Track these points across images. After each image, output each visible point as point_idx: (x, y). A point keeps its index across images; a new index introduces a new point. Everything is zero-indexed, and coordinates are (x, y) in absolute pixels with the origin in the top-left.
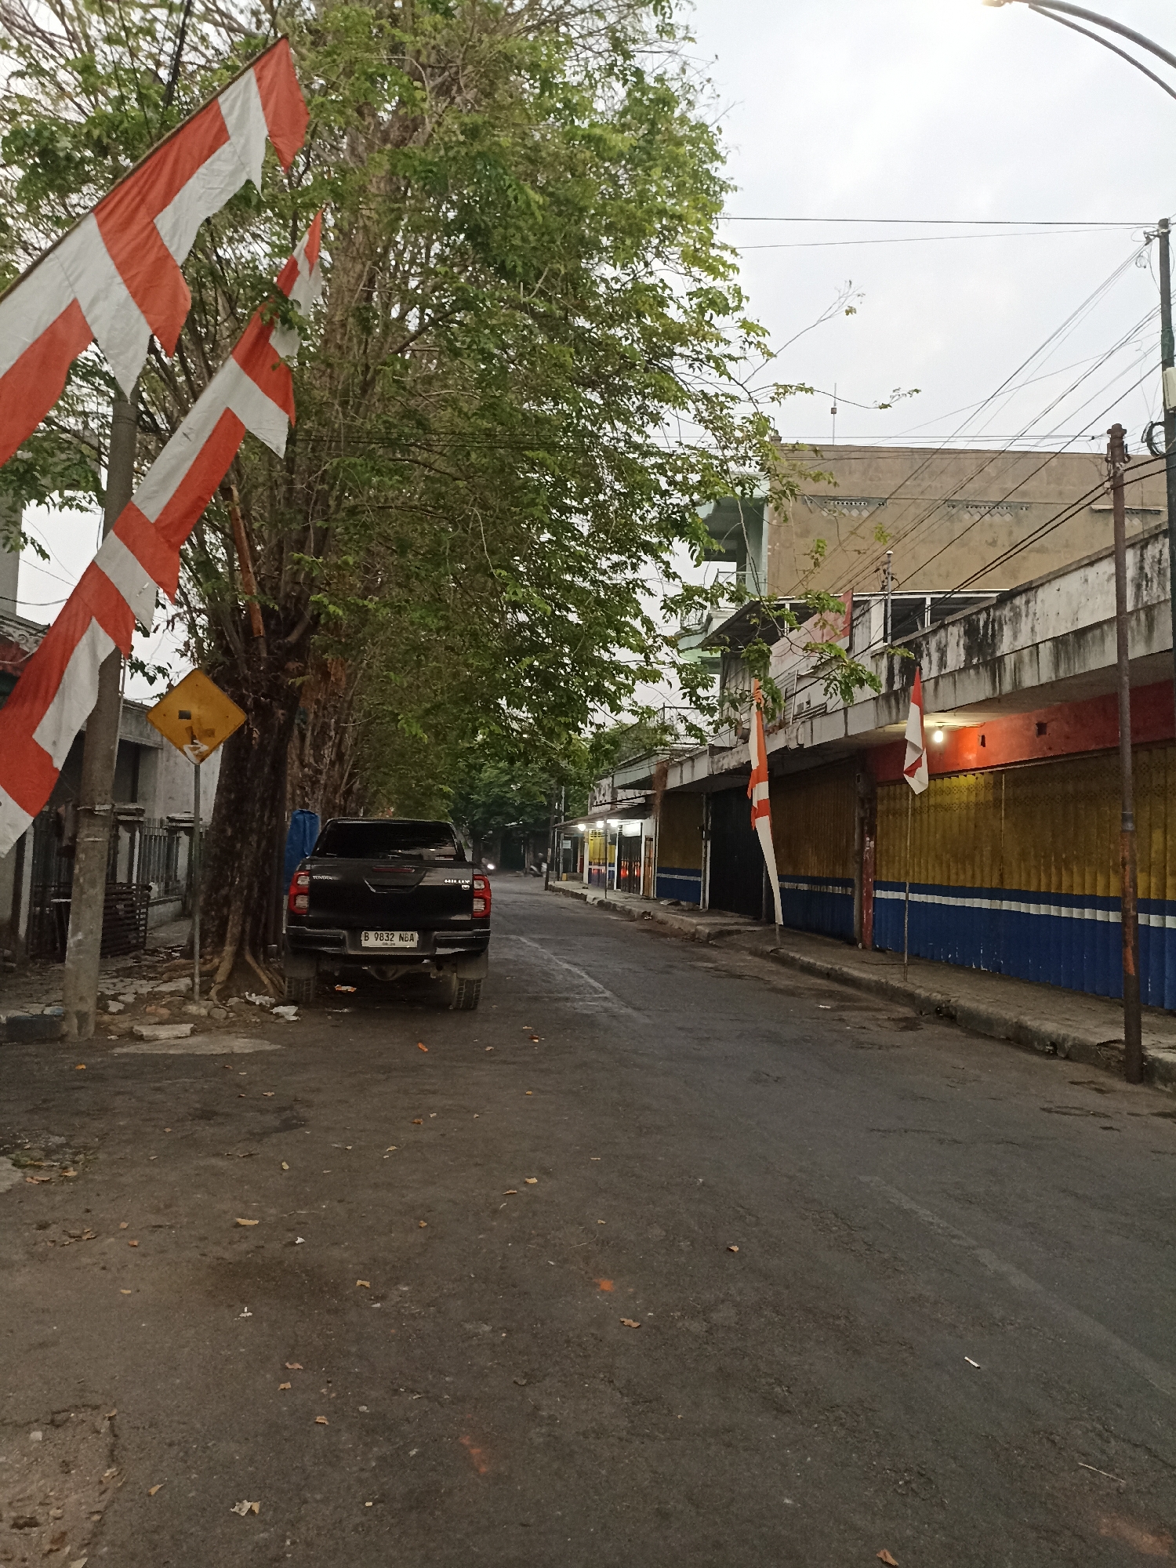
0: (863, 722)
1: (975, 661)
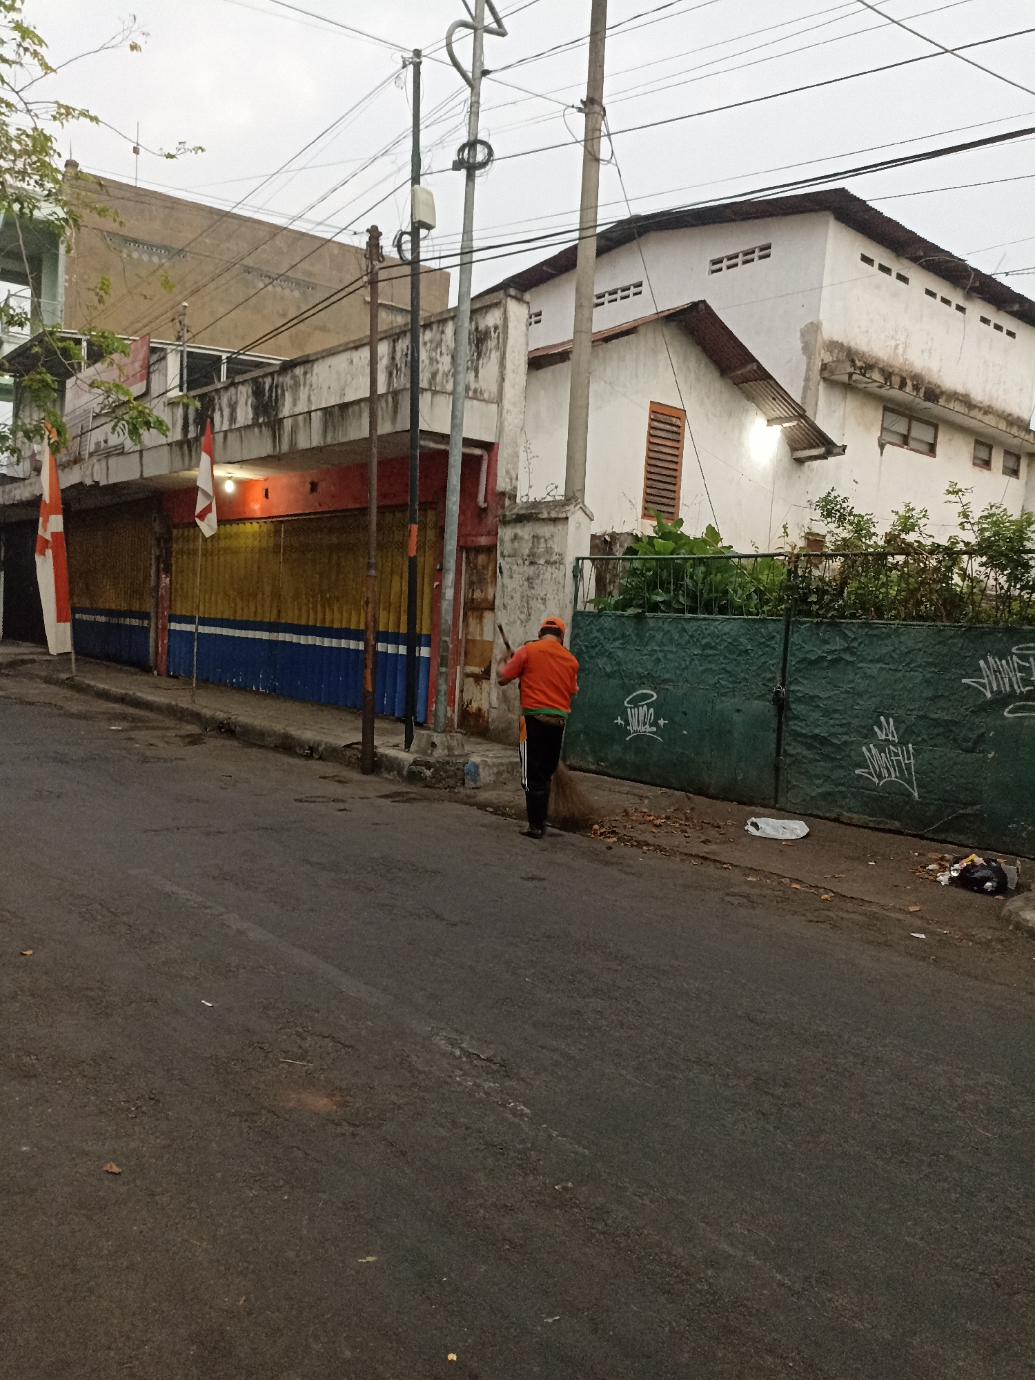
0: (158, 466)
1: (261, 420)
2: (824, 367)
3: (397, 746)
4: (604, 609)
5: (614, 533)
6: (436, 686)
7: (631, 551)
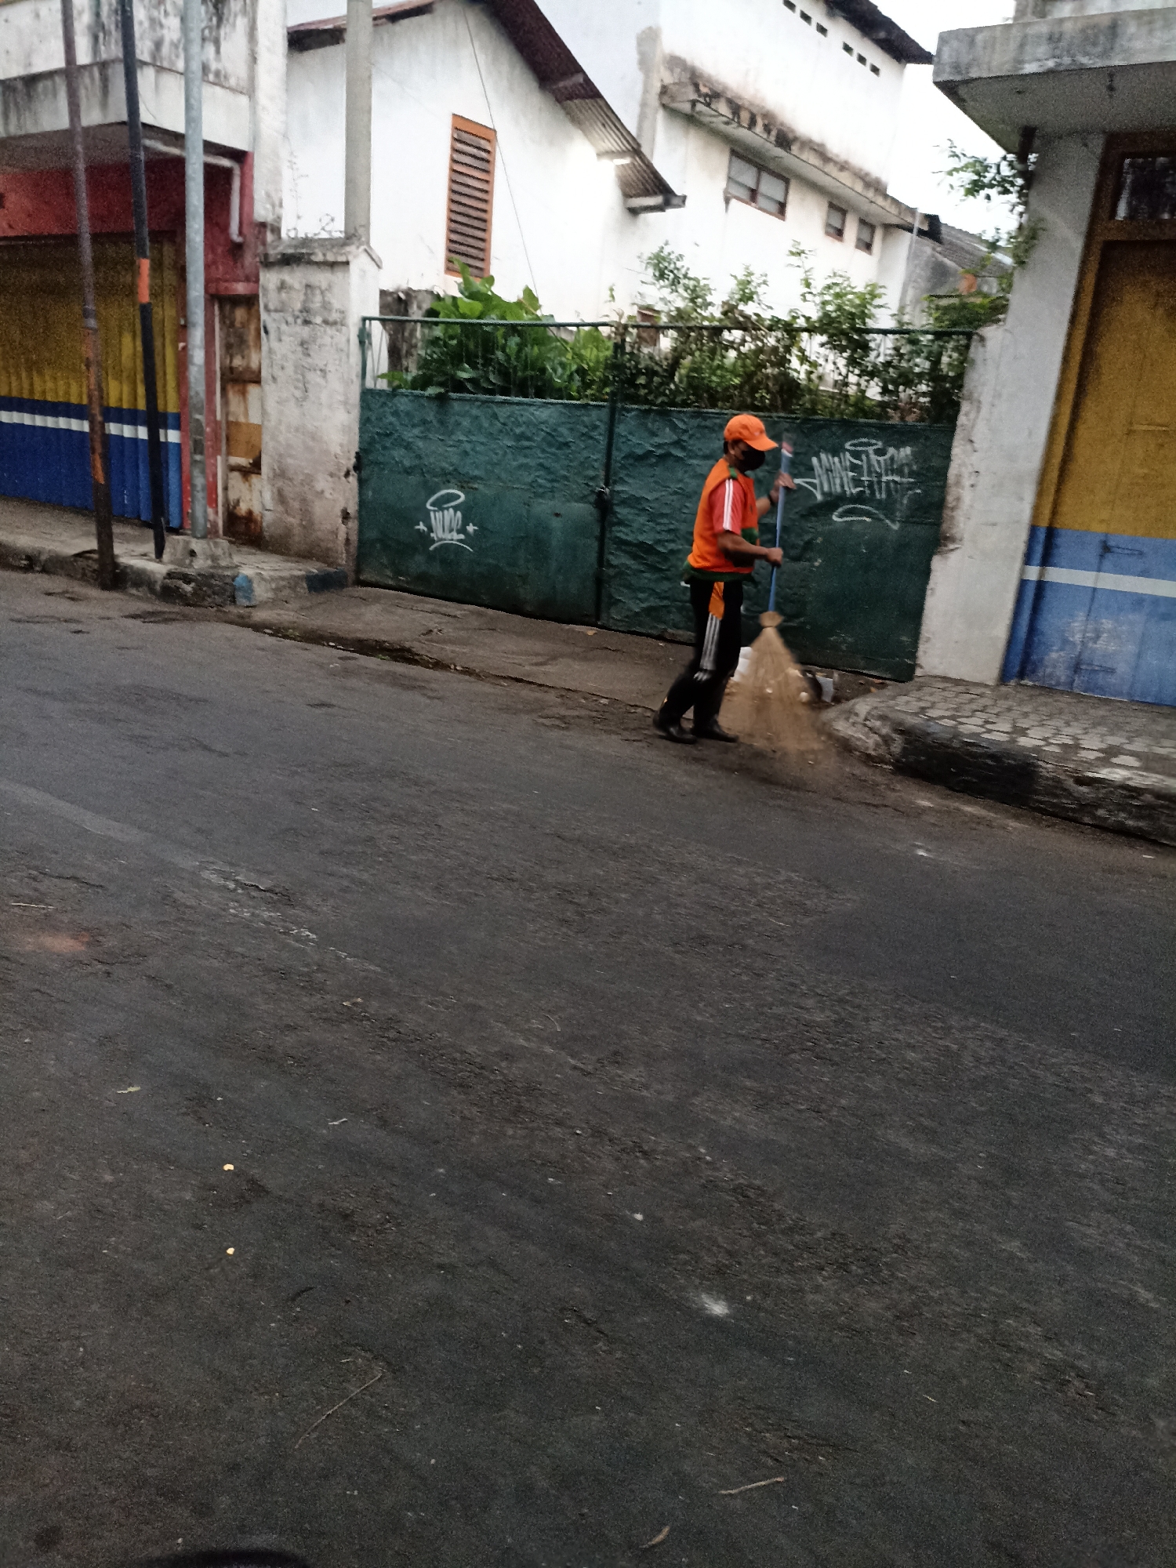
2: (664, 91)
3: (145, 555)
4: (399, 387)
5: (410, 289)
6: (190, 480)
7: (432, 313)
